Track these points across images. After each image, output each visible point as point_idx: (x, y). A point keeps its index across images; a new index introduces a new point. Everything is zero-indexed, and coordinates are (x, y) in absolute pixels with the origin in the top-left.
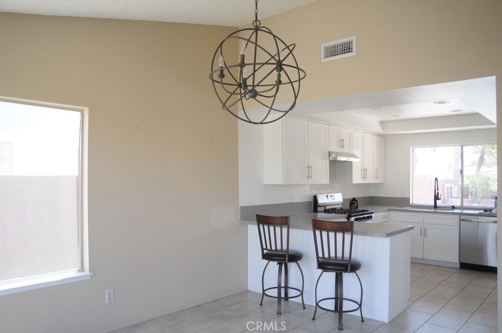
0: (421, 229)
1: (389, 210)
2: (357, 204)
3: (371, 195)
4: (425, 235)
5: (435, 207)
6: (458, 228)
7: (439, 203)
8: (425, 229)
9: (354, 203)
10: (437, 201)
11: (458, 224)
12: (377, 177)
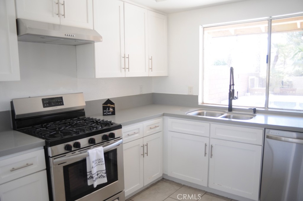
0: (206, 145)
1: (164, 115)
2: (114, 108)
3: (153, 92)
4: (211, 155)
5: (230, 109)
6: (260, 148)
7: (235, 103)
8: (212, 147)
9: (109, 107)
10: (233, 101)
11: (261, 143)
12: (151, 69)
